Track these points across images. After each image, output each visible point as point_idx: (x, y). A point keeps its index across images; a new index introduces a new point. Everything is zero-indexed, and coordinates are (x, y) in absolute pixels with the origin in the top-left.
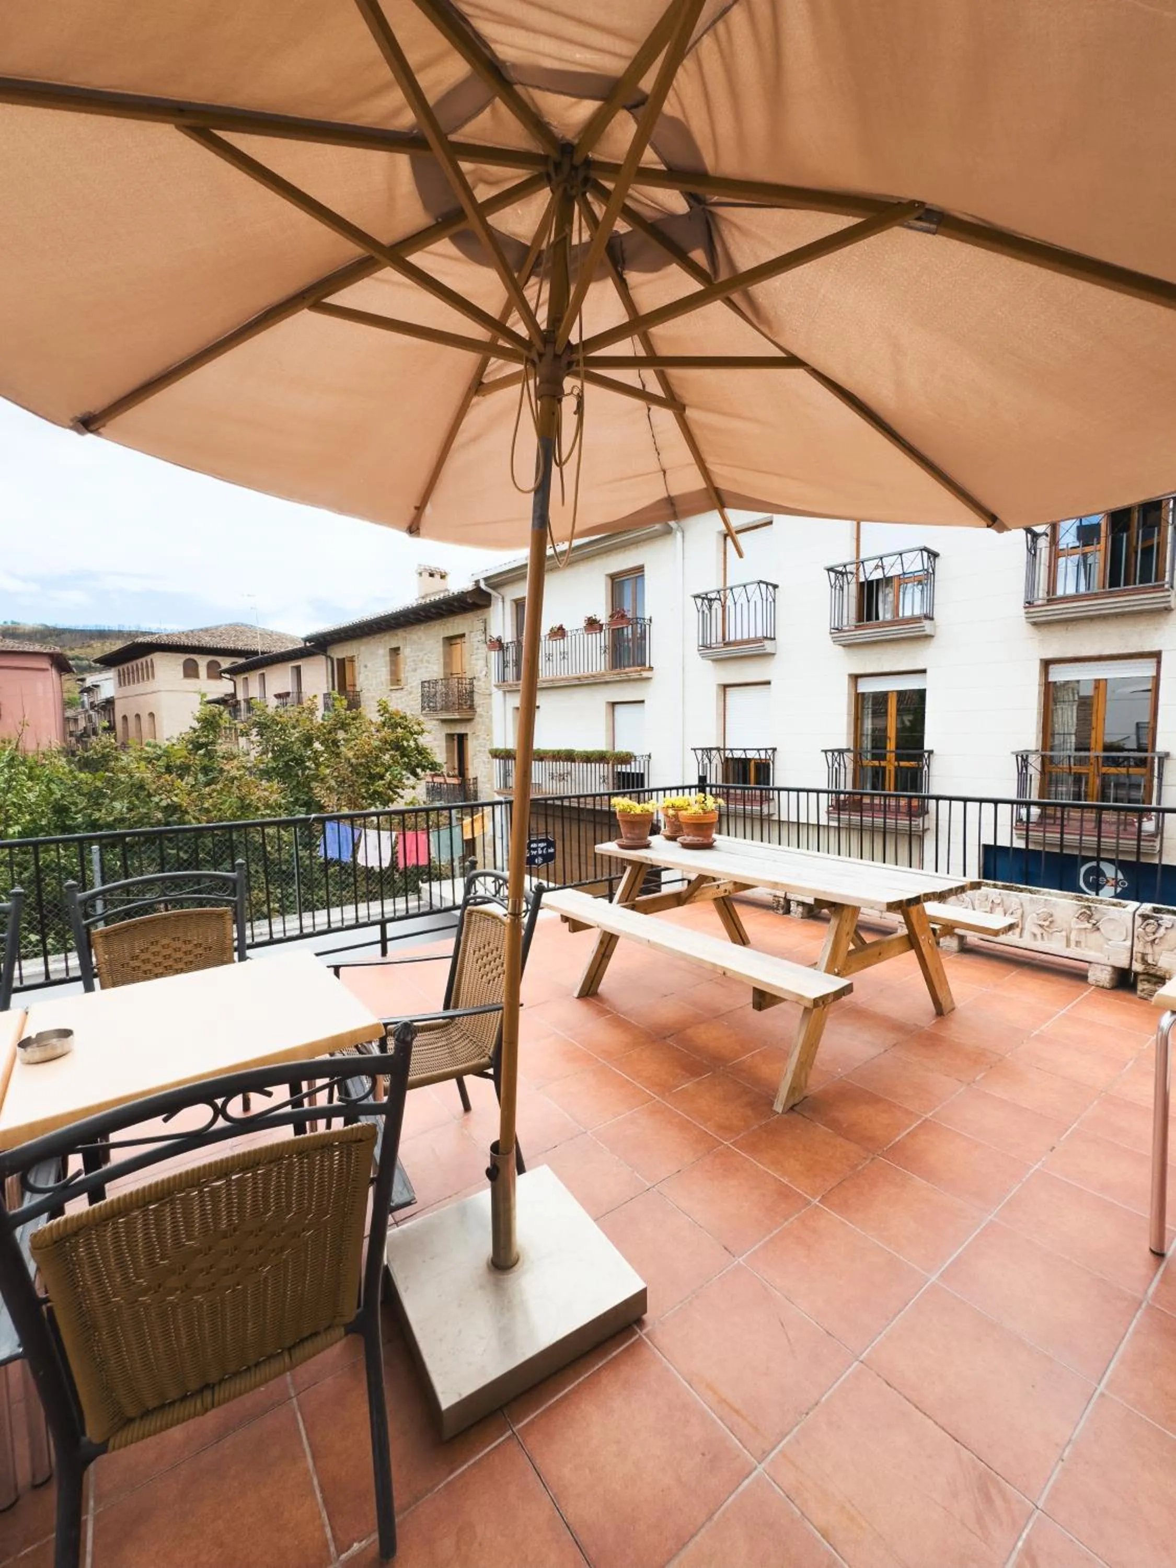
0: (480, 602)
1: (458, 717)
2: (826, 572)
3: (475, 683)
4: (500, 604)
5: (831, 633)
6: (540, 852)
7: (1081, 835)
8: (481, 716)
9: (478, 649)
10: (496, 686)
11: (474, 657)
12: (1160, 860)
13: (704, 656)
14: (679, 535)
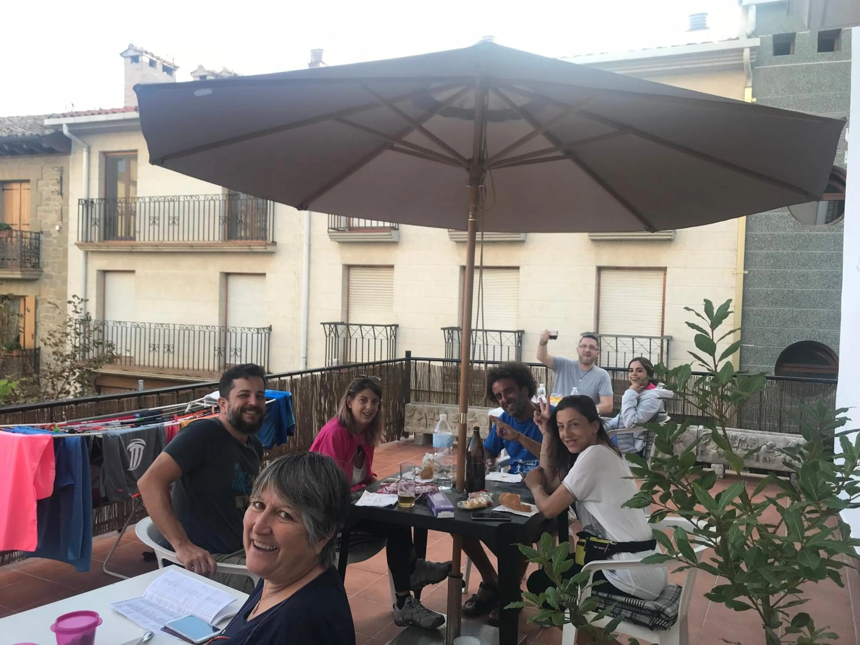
0: (56, 148)
1: (19, 276)
3: (42, 237)
4: (85, 154)
8: (50, 277)
9: (49, 199)
10: (77, 244)
11: (43, 208)
13: (332, 238)
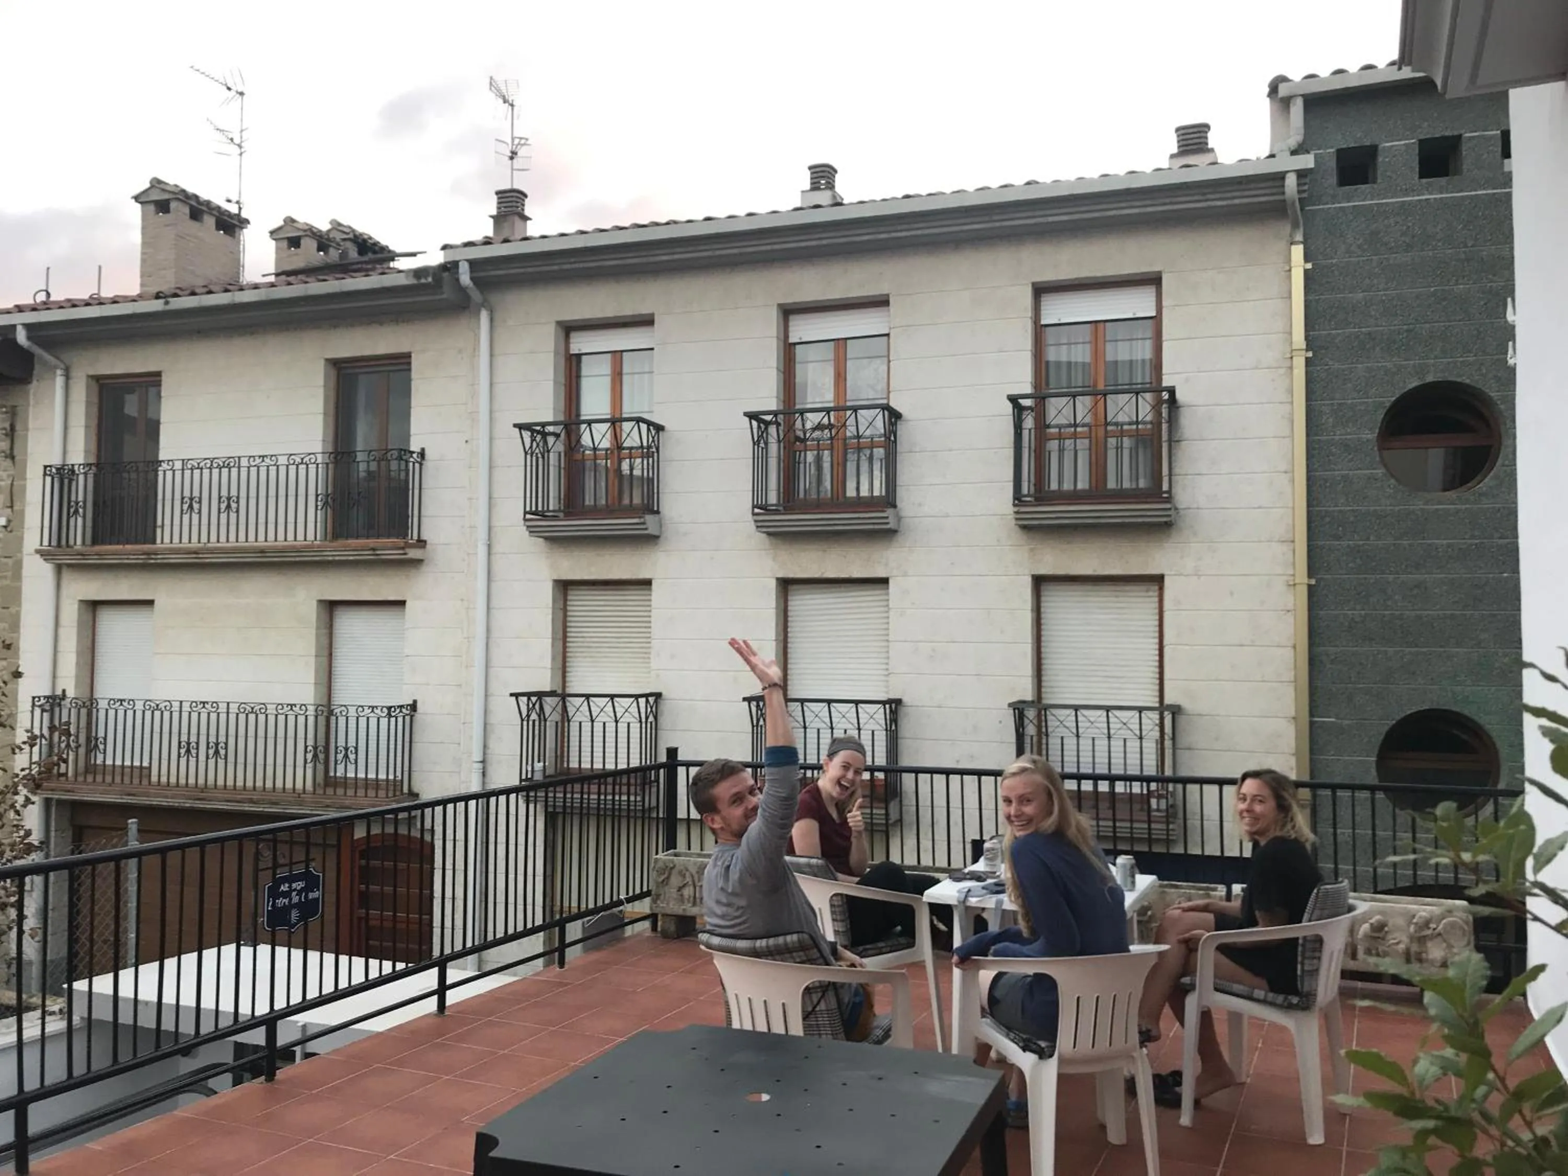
2: (747, 419)
4: (59, 380)
5: (754, 514)
6: (295, 899)
7: (1114, 821)
10: (40, 552)
12: (1186, 849)
13: (533, 531)
14: (484, 315)
